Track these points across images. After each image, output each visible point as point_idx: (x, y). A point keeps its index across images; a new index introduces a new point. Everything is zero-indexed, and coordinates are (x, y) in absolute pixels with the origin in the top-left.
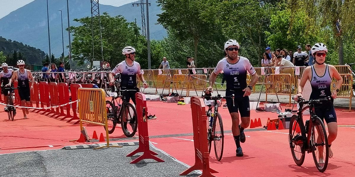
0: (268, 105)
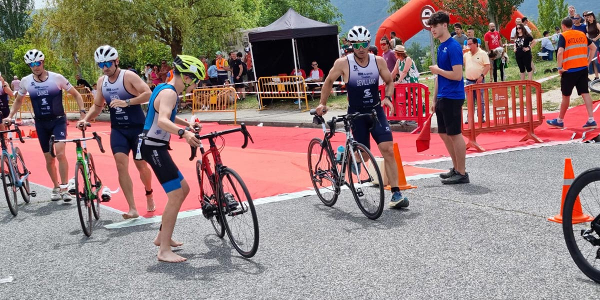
0: (25, 121)
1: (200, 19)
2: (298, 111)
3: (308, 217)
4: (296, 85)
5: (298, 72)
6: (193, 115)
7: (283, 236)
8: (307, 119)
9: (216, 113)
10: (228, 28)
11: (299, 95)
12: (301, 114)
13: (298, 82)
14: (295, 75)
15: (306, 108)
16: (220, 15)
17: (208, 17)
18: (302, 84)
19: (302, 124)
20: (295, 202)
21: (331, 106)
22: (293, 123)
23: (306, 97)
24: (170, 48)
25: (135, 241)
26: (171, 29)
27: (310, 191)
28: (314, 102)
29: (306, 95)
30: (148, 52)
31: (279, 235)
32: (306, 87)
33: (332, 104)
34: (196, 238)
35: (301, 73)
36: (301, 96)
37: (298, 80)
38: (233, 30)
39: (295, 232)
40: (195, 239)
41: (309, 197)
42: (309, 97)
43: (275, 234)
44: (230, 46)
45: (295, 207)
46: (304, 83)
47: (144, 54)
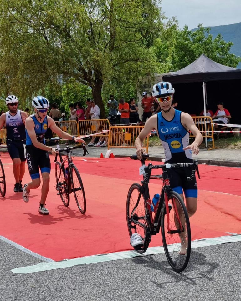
1: (119, 63)
2: (204, 149)
3: (231, 271)
4: (204, 125)
5: (206, 112)
6: (109, 150)
7: (207, 297)
8: (213, 157)
9: (129, 149)
10: (144, 72)
11: (206, 135)
12: (208, 151)
13: (206, 122)
14: (204, 115)
15: (212, 146)
16: (137, 60)
17: (126, 62)
18: (210, 124)
19: (209, 161)
20: (214, 250)
21: (235, 146)
22: (201, 160)
23: (212, 136)
24: (91, 90)
25: (40, 293)
26: (93, 72)
27: (228, 237)
28: (220, 141)
29: (213, 134)
30: (72, 93)
31: (202, 294)
32: (213, 127)
33: (237, 143)
34: (108, 293)
35: (209, 113)
36: (208, 135)
37: (206, 120)
38: (148, 75)
39: (220, 292)
40: (106, 295)
41: (229, 244)
42: (215, 136)
43: (197, 294)
44: (144, 88)
45: (216, 256)
46: (212, 124)
47: (68, 94)
